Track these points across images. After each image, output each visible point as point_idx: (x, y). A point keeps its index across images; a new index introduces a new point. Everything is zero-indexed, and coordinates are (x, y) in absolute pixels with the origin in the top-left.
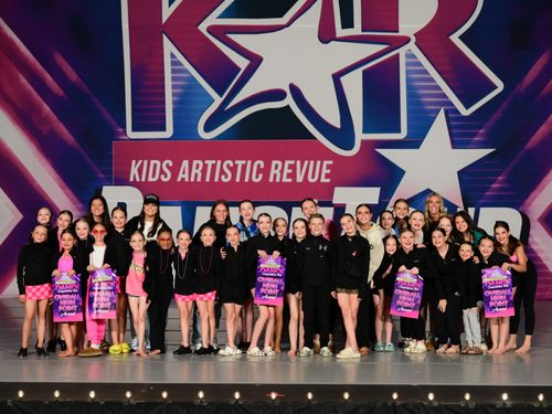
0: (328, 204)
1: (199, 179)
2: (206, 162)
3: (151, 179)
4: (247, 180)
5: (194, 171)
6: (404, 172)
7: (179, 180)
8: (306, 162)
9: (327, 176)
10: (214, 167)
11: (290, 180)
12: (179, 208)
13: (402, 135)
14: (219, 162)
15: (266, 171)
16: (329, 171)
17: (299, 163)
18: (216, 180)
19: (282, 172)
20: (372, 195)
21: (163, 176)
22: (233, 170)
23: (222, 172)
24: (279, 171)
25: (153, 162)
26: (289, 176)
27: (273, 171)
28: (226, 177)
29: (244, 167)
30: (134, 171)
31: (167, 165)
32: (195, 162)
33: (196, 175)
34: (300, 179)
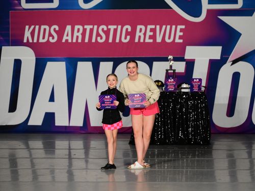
0: (181, 59)
1: (80, 40)
2: (86, 27)
3: (41, 40)
4: (117, 40)
5: (76, 34)
6: (240, 35)
7: (64, 41)
8: (164, 27)
9: (180, 37)
10: (92, 30)
11: (151, 41)
12: (64, 63)
13: (239, 5)
14: (96, 27)
15: (132, 34)
16: (181, 34)
17: (158, 27)
18: (94, 40)
19: (145, 34)
20: (215, 52)
21: (51, 38)
22: (107, 33)
23: (98, 35)
24: (143, 34)
25: (43, 27)
26: (150, 37)
27: (138, 34)
28: (101, 38)
29: (115, 30)
30: (27, 34)
31: (55, 29)
32: (77, 27)
33: (77, 37)
34: (159, 40)
